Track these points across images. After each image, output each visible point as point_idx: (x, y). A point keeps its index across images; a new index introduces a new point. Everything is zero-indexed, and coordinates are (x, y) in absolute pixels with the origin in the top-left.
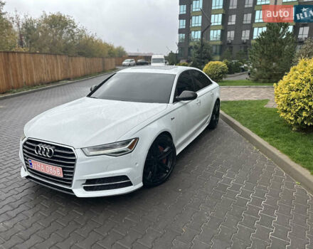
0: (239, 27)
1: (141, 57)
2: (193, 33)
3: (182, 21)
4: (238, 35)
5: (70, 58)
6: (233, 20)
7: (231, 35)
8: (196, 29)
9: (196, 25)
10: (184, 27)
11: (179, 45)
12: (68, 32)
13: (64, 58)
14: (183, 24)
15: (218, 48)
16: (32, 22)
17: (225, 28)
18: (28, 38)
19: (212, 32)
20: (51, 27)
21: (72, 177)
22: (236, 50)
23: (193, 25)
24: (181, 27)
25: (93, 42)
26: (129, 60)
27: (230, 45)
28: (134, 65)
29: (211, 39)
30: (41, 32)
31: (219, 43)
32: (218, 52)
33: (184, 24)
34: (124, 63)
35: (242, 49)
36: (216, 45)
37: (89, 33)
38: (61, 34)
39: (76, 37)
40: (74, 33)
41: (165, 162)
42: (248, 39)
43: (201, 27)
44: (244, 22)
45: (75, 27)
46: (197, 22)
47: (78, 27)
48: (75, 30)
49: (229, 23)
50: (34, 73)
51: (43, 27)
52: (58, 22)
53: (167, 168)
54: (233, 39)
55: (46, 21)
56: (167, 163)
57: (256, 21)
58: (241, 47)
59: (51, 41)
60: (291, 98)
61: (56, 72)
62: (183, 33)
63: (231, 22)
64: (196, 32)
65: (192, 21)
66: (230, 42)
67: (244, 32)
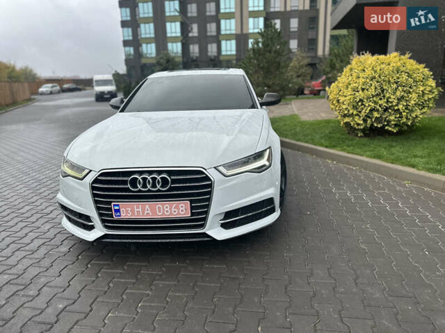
0: (203, 40)
1: (68, 81)
2: (144, 46)
3: (126, 29)
4: (203, 49)
6: (195, 30)
7: (195, 50)
8: (148, 41)
9: (148, 36)
10: (131, 38)
11: (128, 61)
14: (128, 34)
17: (186, 41)
19: (170, 45)
21: (206, 212)
23: (143, 36)
24: (126, 38)
26: (50, 85)
28: (59, 92)
31: (181, 59)
33: (130, 34)
34: (41, 90)
42: (216, 54)
43: (155, 38)
44: (209, 34)
46: (148, 32)
49: (191, 35)
54: (198, 55)
57: (223, 32)
58: (208, 65)
60: (358, 100)
62: (130, 46)
63: (193, 33)
64: (149, 45)
65: (140, 31)
66: (195, 58)
67: (209, 46)
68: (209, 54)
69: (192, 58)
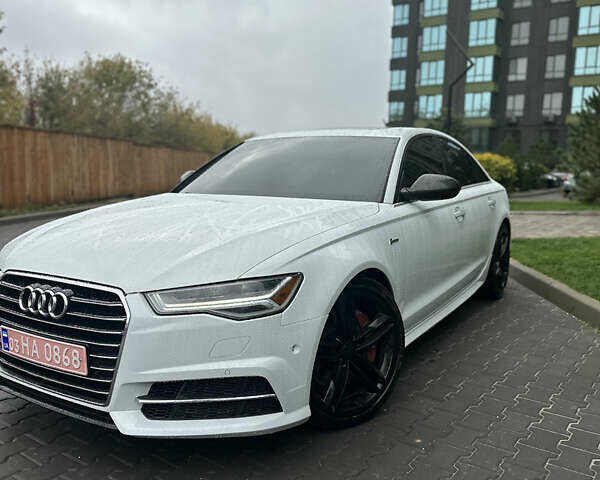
0: (536, 86)
2: (423, 100)
4: (534, 104)
5: (138, 148)
6: (520, 69)
7: (516, 104)
8: (431, 91)
9: (432, 82)
10: (403, 87)
12: (137, 97)
13: (123, 147)
14: (399, 80)
15: (485, 135)
16: (58, 74)
17: (501, 88)
18: (47, 108)
19: (469, 97)
20: (101, 86)
21: (111, 375)
22: (529, 139)
23: (424, 83)
24: (395, 88)
25: (190, 120)
27: (514, 127)
29: (469, 114)
30: (78, 96)
31: (489, 122)
32: (485, 143)
33: (403, 80)
35: (546, 137)
36: (481, 129)
37: (185, 101)
38: (120, 101)
39: (154, 109)
40: (150, 100)
41: (372, 358)
42: (559, 113)
43: (443, 86)
44: (548, 75)
45: (150, 86)
46: (432, 75)
47: (159, 87)
48: (151, 93)
49: (511, 78)
50: (52, 178)
51: (83, 85)
52: (115, 76)
53: (377, 378)
54: (521, 114)
55: (89, 72)
56: (378, 362)
57: (578, 72)
58: (541, 132)
59: (97, 117)
61: (101, 178)
62: (399, 101)
63: (516, 74)
64: (431, 99)
65: (420, 74)
66: (514, 120)
67: (547, 98)
68: (545, 112)
69: (510, 119)
